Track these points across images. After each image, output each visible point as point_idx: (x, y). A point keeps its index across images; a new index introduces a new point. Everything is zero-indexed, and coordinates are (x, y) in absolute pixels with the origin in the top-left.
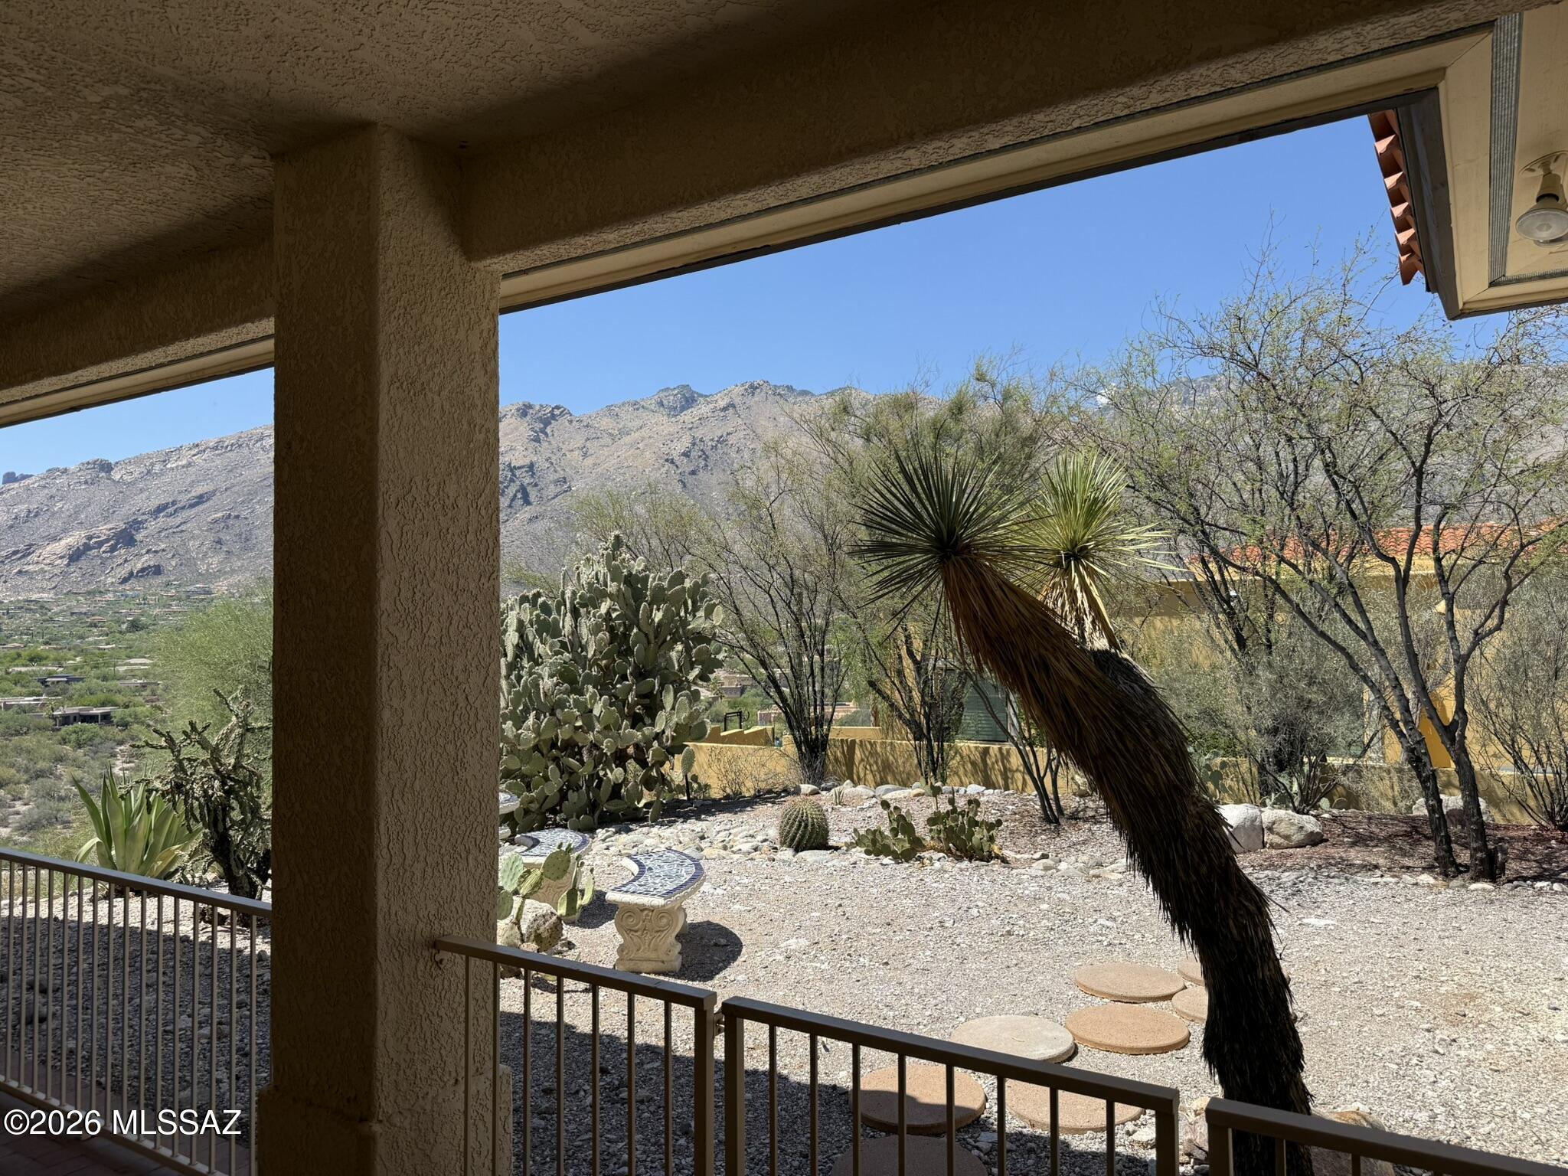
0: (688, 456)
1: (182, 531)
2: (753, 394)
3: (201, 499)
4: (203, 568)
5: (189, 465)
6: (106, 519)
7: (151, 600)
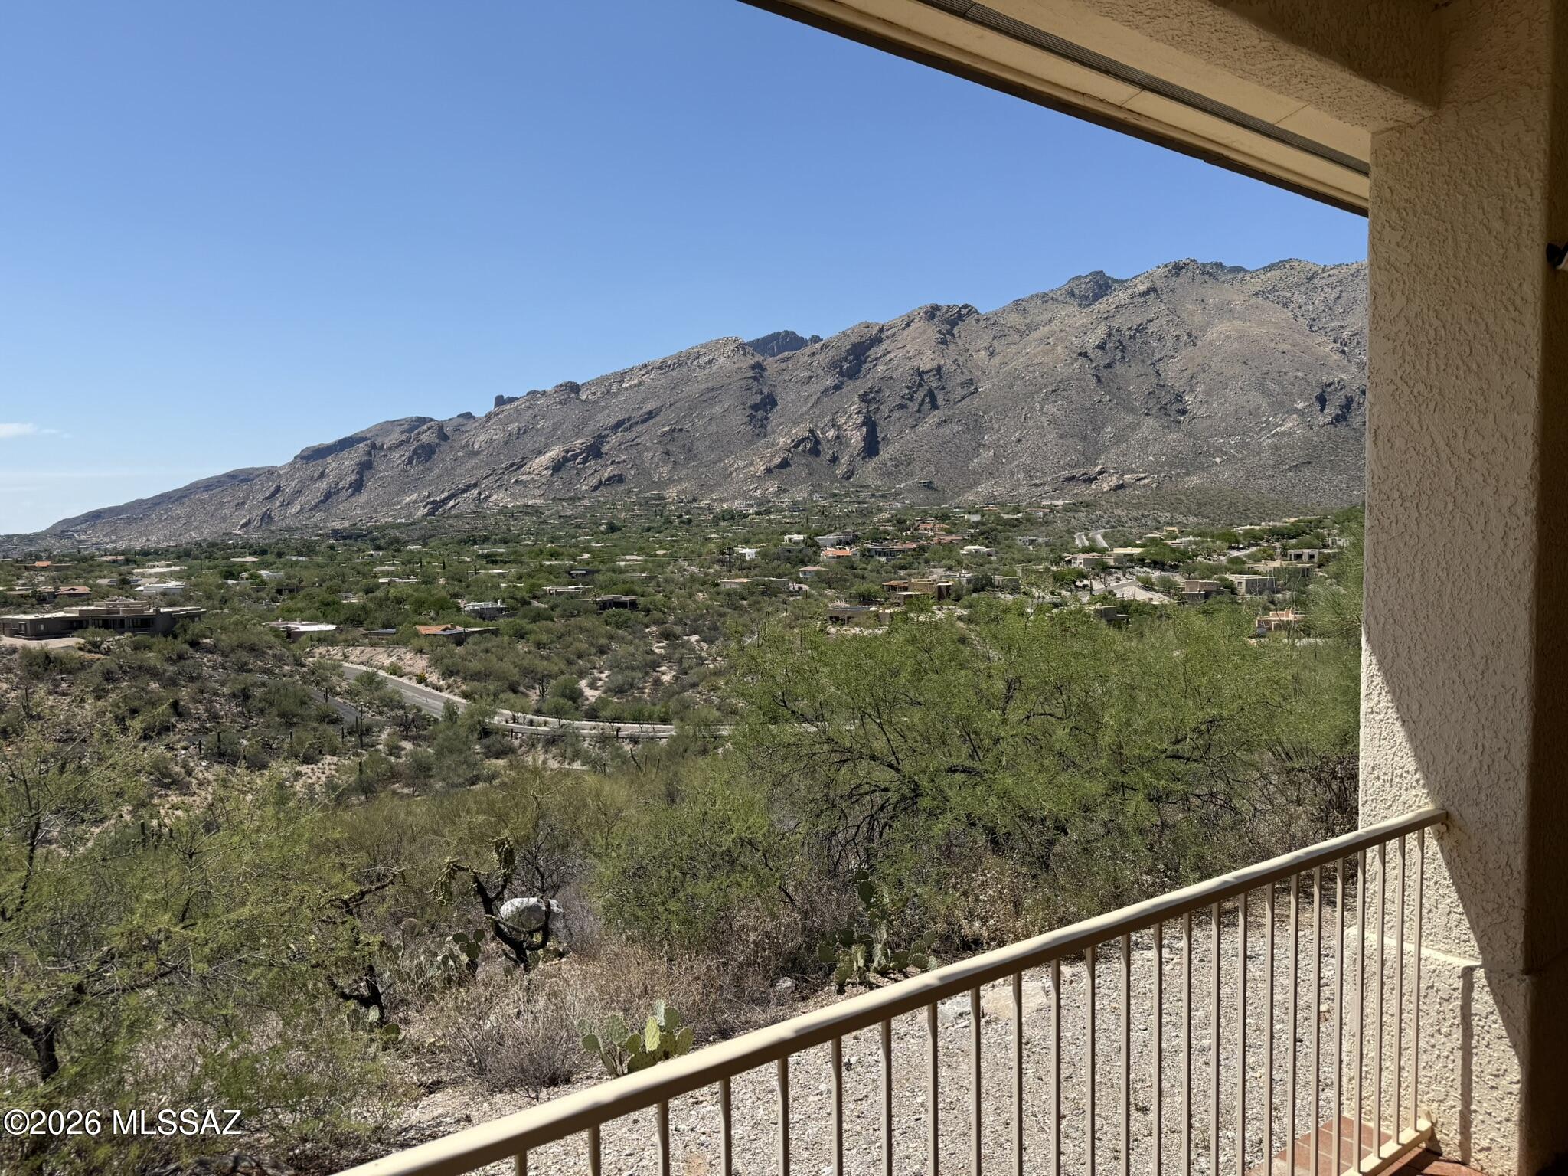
0: (1104, 348)
1: (638, 444)
2: (1178, 275)
3: (651, 415)
4: (656, 477)
5: (640, 384)
6: (578, 435)
7: (619, 505)
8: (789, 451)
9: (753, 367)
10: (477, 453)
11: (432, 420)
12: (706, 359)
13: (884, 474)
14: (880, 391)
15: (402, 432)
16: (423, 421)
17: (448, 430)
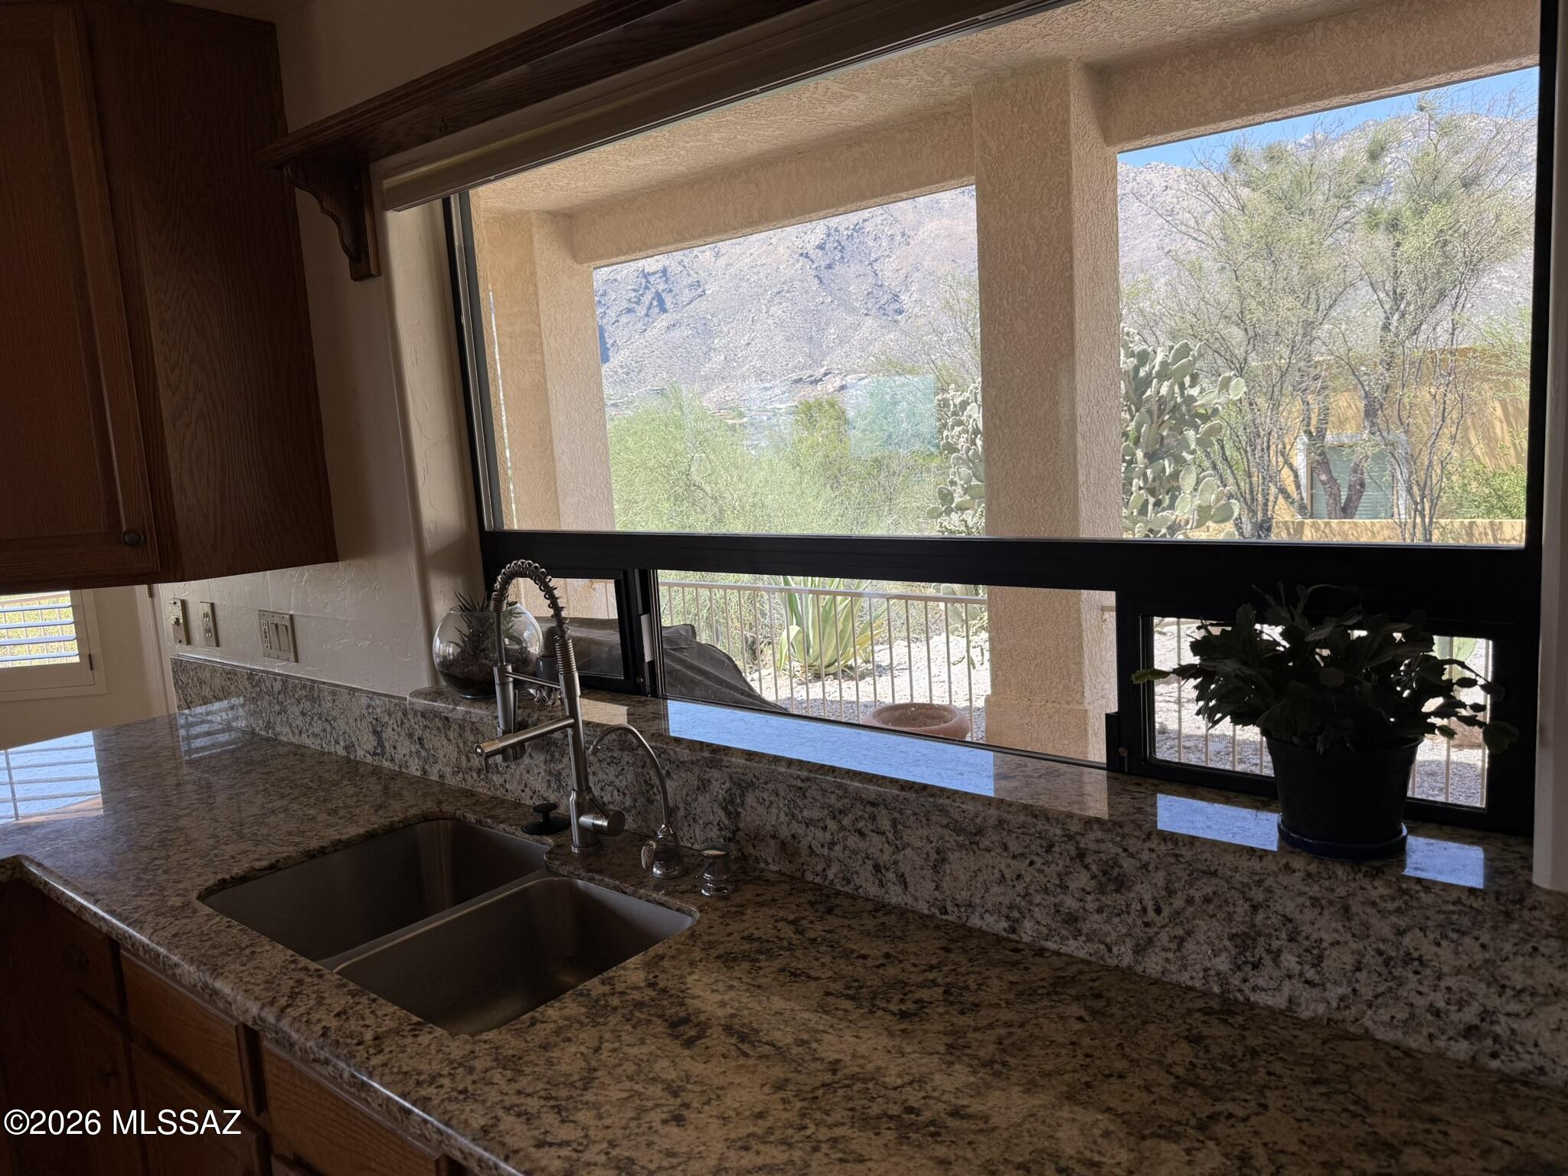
0: (824, 249)
13: (615, 382)
14: (605, 294)
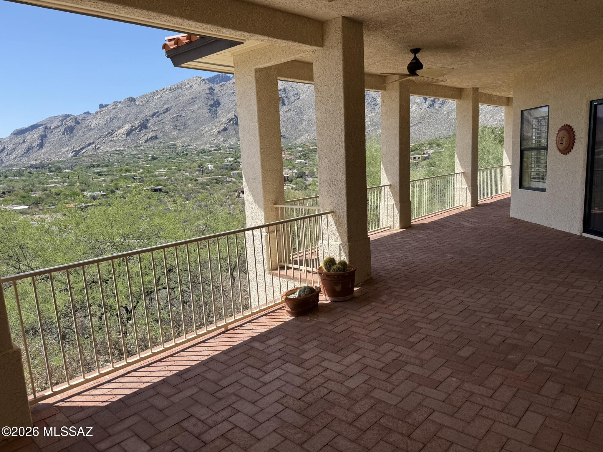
1: (163, 122)
3: (167, 110)
4: (171, 136)
5: (161, 97)
6: (136, 119)
7: (156, 148)
8: (227, 124)
9: (209, 89)
10: (93, 129)
11: (72, 115)
12: (189, 86)
15: (59, 121)
16: (68, 116)
17: (79, 119)
